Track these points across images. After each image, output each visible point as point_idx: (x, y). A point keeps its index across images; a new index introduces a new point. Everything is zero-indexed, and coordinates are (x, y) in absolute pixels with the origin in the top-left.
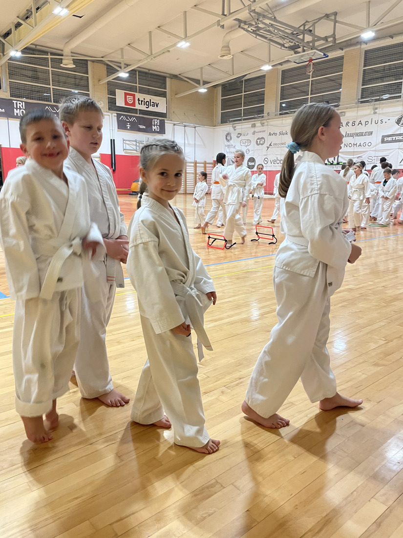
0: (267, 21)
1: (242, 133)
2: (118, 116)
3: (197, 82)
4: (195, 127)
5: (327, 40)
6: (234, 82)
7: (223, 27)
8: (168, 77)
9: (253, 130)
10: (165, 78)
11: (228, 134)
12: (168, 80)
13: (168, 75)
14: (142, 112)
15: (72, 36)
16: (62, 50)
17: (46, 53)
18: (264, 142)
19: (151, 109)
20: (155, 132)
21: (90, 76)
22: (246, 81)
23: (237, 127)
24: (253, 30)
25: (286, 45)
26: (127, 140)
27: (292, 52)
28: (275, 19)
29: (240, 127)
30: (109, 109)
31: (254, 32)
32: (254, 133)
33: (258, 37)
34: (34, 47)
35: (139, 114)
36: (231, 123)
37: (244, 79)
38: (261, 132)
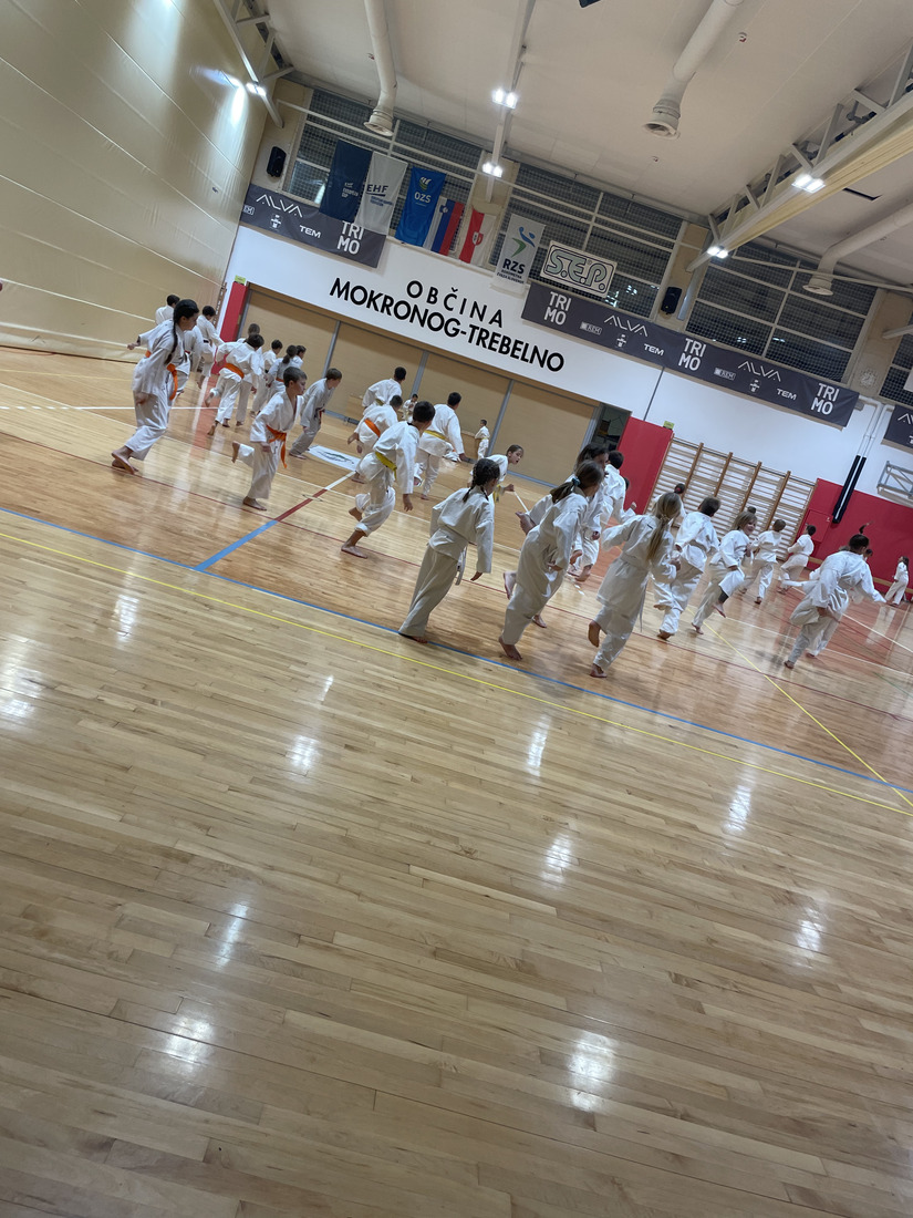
2: (897, 413)
15: (848, 233)
16: (820, 257)
17: (792, 260)
21: (868, 318)
26: (894, 467)
30: (883, 393)
34: (772, 245)
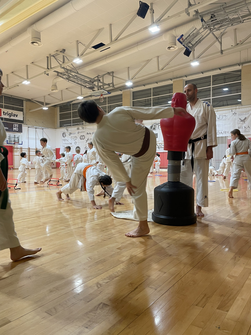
0: (73, 74)
1: (72, 132)
3: (42, 103)
4: (43, 129)
5: (110, 86)
6: (66, 105)
7: (48, 74)
8: (24, 100)
9: (77, 131)
10: (23, 100)
11: (63, 133)
12: (24, 102)
13: (24, 99)
14: (6, 119)
18: (85, 138)
19: (12, 118)
20: (15, 131)
22: (73, 104)
23: (69, 130)
24: (67, 78)
25: (87, 87)
27: (91, 90)
28: (78, 73)
29: (70, 129)
31: (67, 79)
32: (78, 133)
33: (69, 81)
35: (5, 120)
36: (65, 127)
37: (72, 103)
38: (82, 132)
